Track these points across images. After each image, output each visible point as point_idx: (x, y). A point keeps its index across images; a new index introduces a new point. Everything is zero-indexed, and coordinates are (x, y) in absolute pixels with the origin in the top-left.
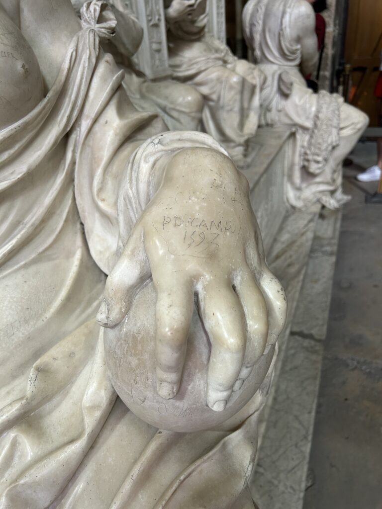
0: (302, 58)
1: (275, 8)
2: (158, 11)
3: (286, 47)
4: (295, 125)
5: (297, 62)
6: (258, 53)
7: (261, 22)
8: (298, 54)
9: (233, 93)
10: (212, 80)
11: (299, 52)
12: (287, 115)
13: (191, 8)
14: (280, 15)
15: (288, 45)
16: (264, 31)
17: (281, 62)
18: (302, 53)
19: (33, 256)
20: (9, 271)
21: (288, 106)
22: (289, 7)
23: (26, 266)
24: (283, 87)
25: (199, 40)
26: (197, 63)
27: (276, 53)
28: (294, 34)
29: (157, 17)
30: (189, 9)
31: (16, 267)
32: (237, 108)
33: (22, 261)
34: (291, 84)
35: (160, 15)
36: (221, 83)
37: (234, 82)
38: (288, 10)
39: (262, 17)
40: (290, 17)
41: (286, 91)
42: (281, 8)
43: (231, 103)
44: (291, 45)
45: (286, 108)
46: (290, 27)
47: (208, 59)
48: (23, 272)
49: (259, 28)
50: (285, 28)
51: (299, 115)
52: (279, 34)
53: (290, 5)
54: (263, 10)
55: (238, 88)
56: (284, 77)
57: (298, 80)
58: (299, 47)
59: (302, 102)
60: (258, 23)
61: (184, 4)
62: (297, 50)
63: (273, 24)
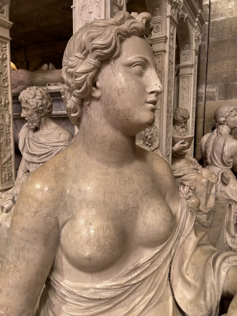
0: (233, 165)
1: (219, 142)
2: (170, 149)
3: (225, 160)
4: (231, 200)
5: (231, 167)
6: (209, 160)
7: (211, 147)
8: (232, 164)
9: (203, 187)
10: (191, 179)
11: (232, 162)
12: (226, 195)
13: (184, 147)
14: (222, 146)
15: (226, 159)
16: (213, 151)
17: (222, 167)
18: (233, 163)
19: (158, 300)
20: (150, 308)
21: (227, 189)
22: (227, 142)
23: (155, 306)
24: (224, 180)
25: (183, 158)
26: (183, 170)
27: (220, 162)
28: (230, 154)
29: (169, 152)
30: (183, 148)
31: (152, 306)
32: (204, 195)
33: (154, 303)
34: (229, 179)
35: (170, 151)
36: (197, 181)
37: (204, 182)
38: (227, 144)
39: (212, 144)
40: (228, 147)
41: (226, 182)
42: (223, 142)
43: (202, 192)
44: (228, 160)
45: (226, 190)
46: (227, 151)
47: (189, 168)
48: (154, 308)
49: (210, 149)
50: (225, 152)
51: (233, 195)
52: (222, 154)
53: (228, 141)
54: (213, 141)
55: (206, 185)
56: (225, 175)
57: (232, 177)
58: (232, 160)
59: (235, 188)
60: (209, 147)
61: (181, 146)
62: (231, 162)
63: (218, 149)
